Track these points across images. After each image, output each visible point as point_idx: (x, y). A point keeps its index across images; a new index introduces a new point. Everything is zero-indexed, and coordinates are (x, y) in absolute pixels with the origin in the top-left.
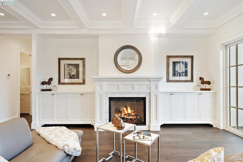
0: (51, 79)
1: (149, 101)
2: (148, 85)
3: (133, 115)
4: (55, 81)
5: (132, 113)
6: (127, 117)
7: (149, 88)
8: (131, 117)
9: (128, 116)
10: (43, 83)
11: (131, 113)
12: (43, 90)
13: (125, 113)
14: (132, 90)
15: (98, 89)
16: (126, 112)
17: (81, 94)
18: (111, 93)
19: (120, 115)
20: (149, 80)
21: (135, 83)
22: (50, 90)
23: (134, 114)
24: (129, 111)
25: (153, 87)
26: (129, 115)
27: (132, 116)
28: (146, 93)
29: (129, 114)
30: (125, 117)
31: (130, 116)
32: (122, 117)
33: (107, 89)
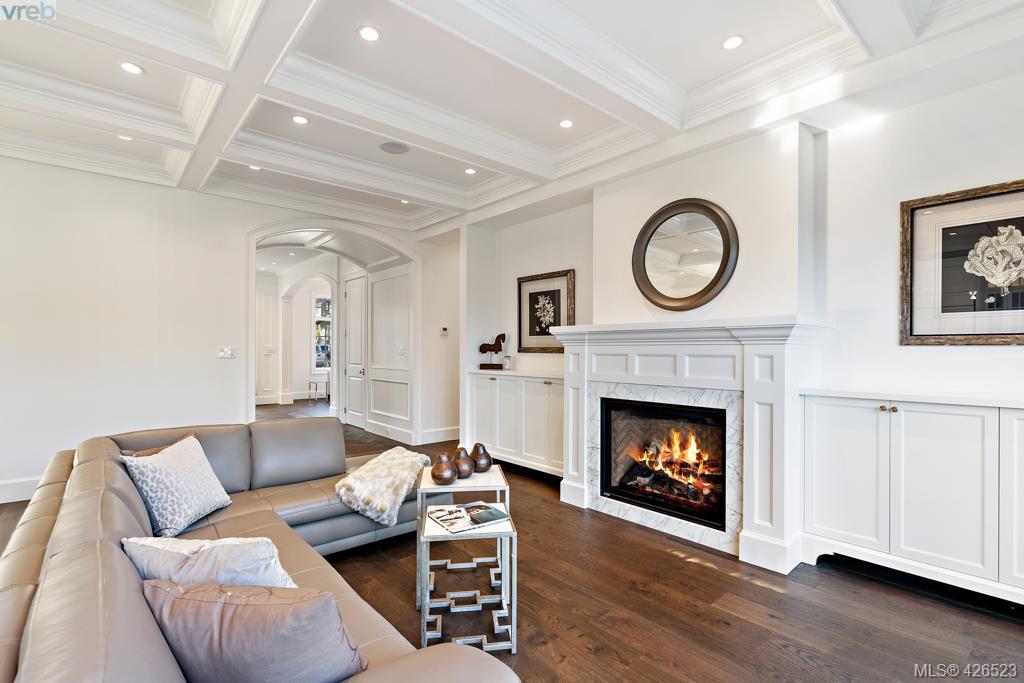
0: (501, 338)
1: (738, 428)
2: (734, 357)
3: (703, 475)
4: (511, 345)
5: (701, 466)
6: (676, 477)
7: (739, 369)
8: (691, 479)
9: (680, 473)
10: (484, 349)
11: (697, 465)
12: (483, 367)
13: (671, 455)
14: (673, 376)
15: (571, 369)
16: (677, 455)
17: (546, 383)
18: (605, 385)
19: (648, 460)
20: (733, 337)
21: (683, 351)
22: (499, 367)
23: (707, 473)
24: (691, 454)
25: (756, 369)
26: (684, 468)
27: (695, 476)
28: (725, 394)
29: (684, 465)
30: (668, 472)
31: (687, 474)
32: (657, 469)
33: (594, 370)
